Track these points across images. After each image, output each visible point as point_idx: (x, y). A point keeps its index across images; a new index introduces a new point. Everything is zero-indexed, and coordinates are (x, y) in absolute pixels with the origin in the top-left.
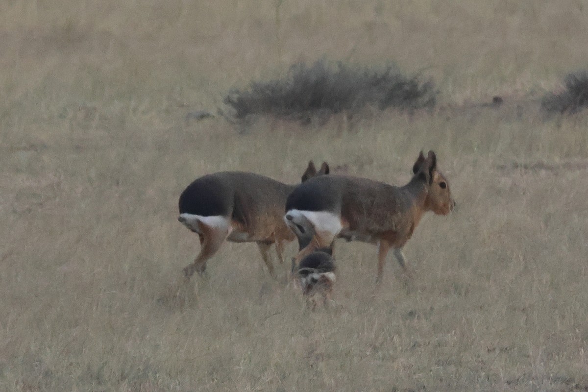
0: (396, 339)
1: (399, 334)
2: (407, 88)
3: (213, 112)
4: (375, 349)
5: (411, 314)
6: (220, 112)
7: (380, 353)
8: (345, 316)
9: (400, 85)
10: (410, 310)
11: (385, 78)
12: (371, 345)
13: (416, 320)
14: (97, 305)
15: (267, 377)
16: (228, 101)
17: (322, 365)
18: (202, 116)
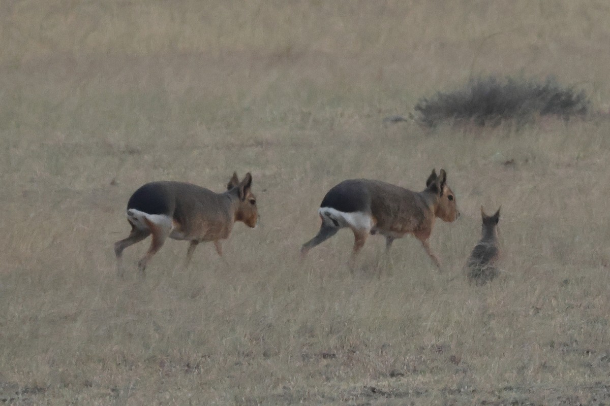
0: (554, 302)
1: (555, 297)
2: (563, 98)
3: (406, 117)
4: (537, 310)
5: (566, 282)
6: (411, 117)
7: (541, 314)
8: (512, 283)
9: (558, 96)
10: (565, 279)
11: (545, 90)
12: (533, 307)
13: (570, 287)
14: (311, 272)
15: (449, 332)
16: (418, 108)
17: (493, 323)
18: (397, 120)
